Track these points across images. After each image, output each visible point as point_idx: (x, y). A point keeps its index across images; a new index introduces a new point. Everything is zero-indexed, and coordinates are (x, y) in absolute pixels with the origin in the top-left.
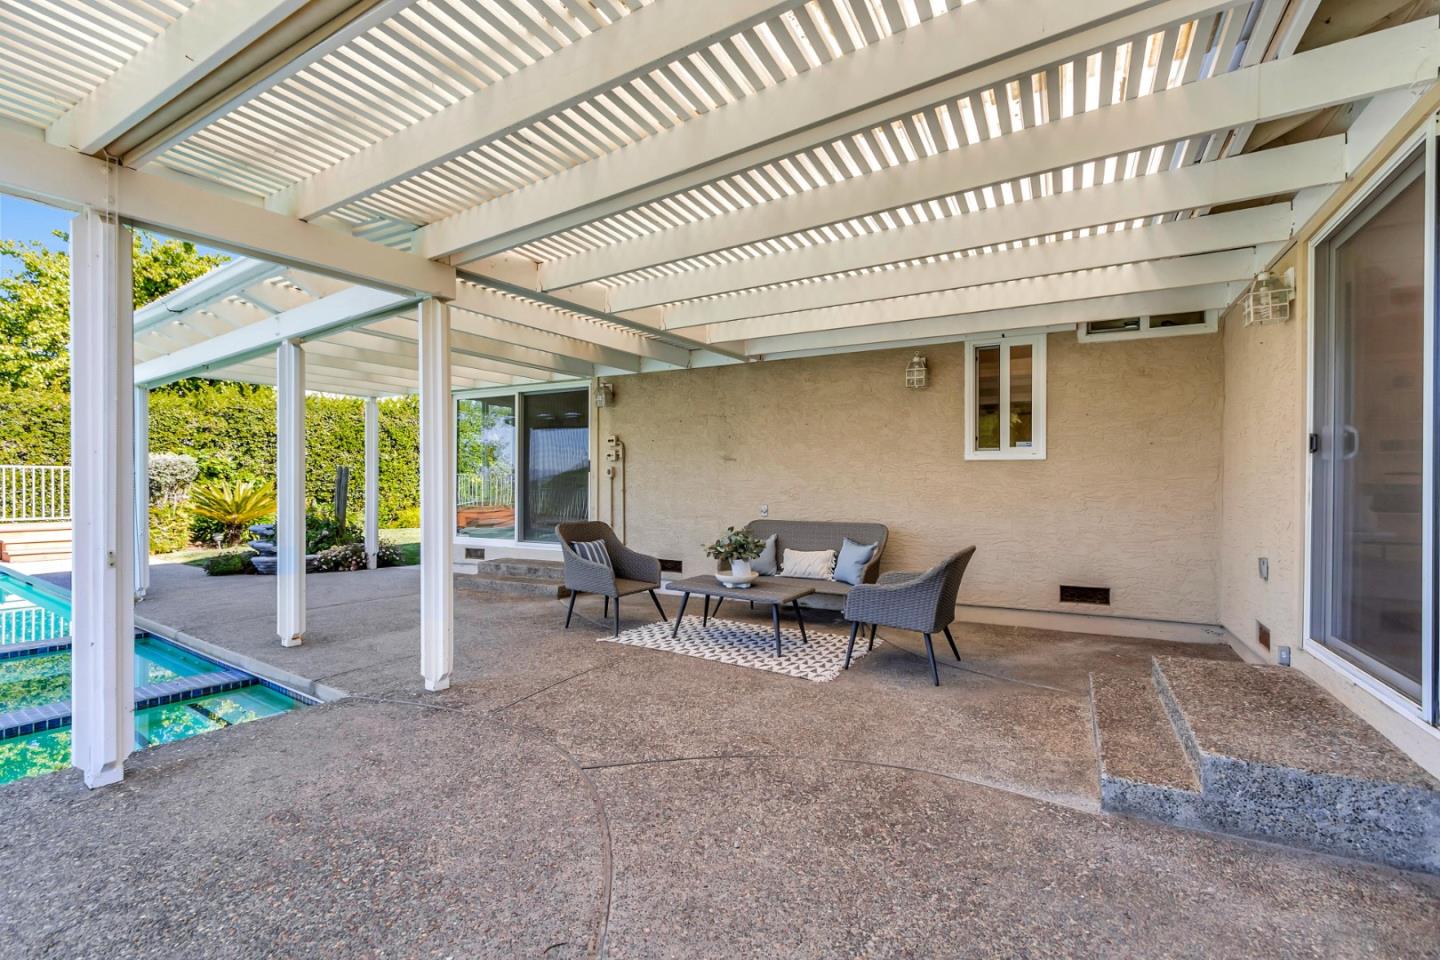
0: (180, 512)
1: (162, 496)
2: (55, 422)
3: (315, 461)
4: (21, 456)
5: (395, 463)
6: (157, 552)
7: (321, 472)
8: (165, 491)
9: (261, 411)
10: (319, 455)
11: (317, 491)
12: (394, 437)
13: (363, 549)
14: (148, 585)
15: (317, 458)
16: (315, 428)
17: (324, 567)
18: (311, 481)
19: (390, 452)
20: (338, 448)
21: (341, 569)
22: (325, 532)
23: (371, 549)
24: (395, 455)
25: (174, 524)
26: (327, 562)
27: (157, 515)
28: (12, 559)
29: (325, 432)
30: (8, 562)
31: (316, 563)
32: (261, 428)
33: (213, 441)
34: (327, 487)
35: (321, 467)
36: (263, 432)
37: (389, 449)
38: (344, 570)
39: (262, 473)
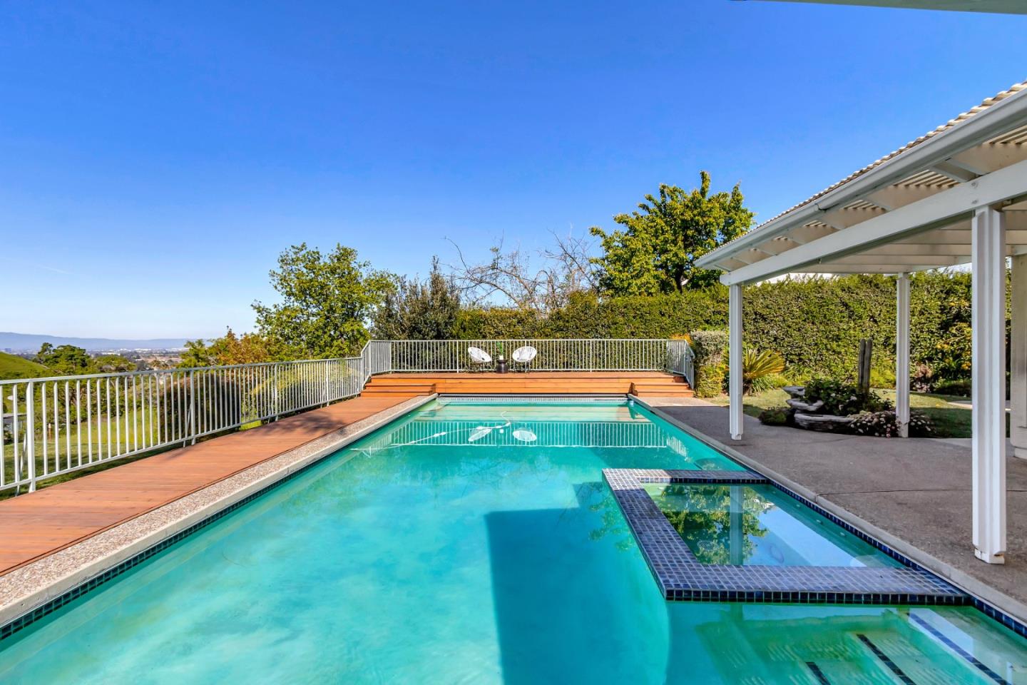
0: (718, 370)
1: (709, 359)
2: (646, 313)
3: (787, 331)
4: (632, 333)
5: (852, 332)
6: (706, 397)
7: (791, 339)
8: (710, 356)
9: (751, 297)
10: (790, 327)
11: (787, 354)
12: (852, 309)
13: (894, 417)
14: (742, 432)
15: (788, 329)
16: (788, 306)
17: (861, 430)
18: (783, 346)
19: (848, 322)
20: (805, 321)
21: (876, 434)
22: (854, 398)
23: (903, 418)
24: (852, 325)
25: (714, 378)
26: (863, 426)
27: (705, 371)
28: (639, 394)
29: (795, 309)
30: (637, 395)
31: (852, 426)
32: (751, 309)
33: (722, 320)
34: (795, 351)
35: (791, 336)
36: (752, 312)
37: (847, 320)
38: (880, 436)
39: (751, 342)
